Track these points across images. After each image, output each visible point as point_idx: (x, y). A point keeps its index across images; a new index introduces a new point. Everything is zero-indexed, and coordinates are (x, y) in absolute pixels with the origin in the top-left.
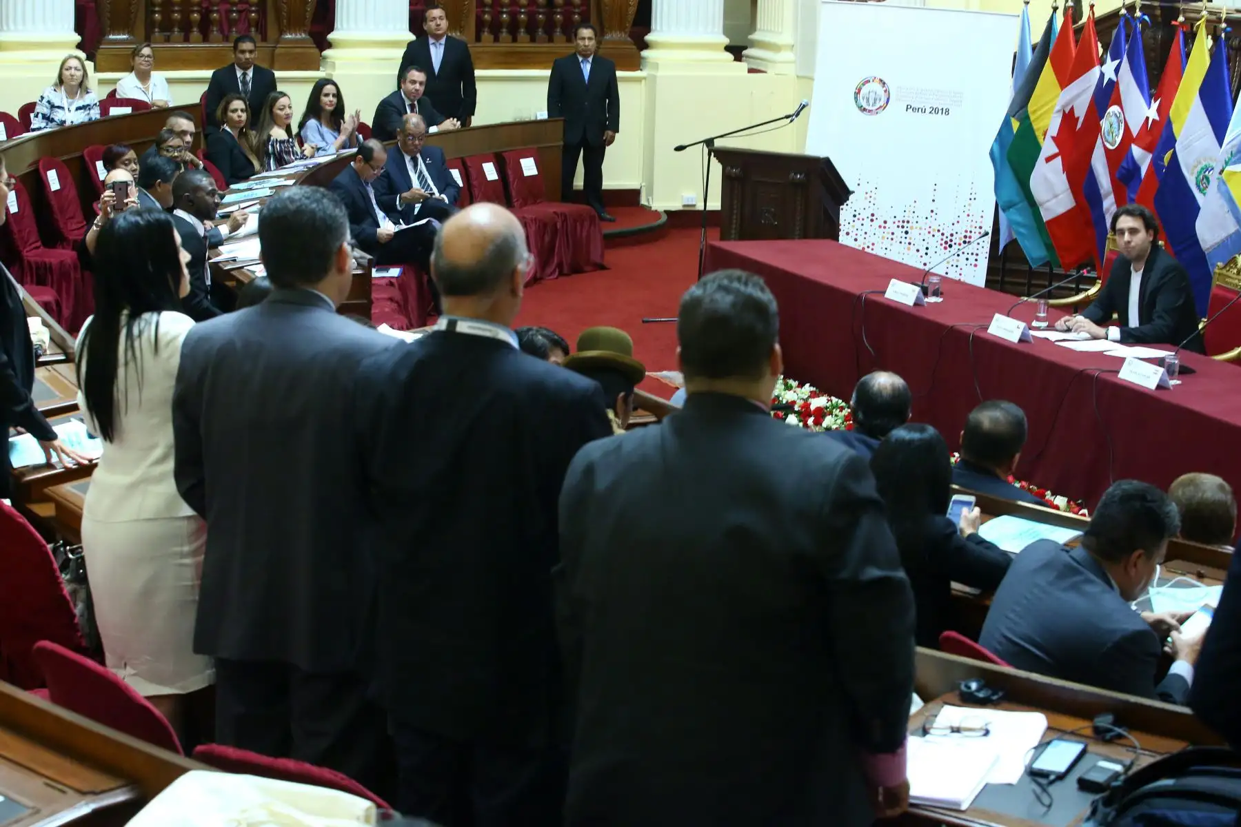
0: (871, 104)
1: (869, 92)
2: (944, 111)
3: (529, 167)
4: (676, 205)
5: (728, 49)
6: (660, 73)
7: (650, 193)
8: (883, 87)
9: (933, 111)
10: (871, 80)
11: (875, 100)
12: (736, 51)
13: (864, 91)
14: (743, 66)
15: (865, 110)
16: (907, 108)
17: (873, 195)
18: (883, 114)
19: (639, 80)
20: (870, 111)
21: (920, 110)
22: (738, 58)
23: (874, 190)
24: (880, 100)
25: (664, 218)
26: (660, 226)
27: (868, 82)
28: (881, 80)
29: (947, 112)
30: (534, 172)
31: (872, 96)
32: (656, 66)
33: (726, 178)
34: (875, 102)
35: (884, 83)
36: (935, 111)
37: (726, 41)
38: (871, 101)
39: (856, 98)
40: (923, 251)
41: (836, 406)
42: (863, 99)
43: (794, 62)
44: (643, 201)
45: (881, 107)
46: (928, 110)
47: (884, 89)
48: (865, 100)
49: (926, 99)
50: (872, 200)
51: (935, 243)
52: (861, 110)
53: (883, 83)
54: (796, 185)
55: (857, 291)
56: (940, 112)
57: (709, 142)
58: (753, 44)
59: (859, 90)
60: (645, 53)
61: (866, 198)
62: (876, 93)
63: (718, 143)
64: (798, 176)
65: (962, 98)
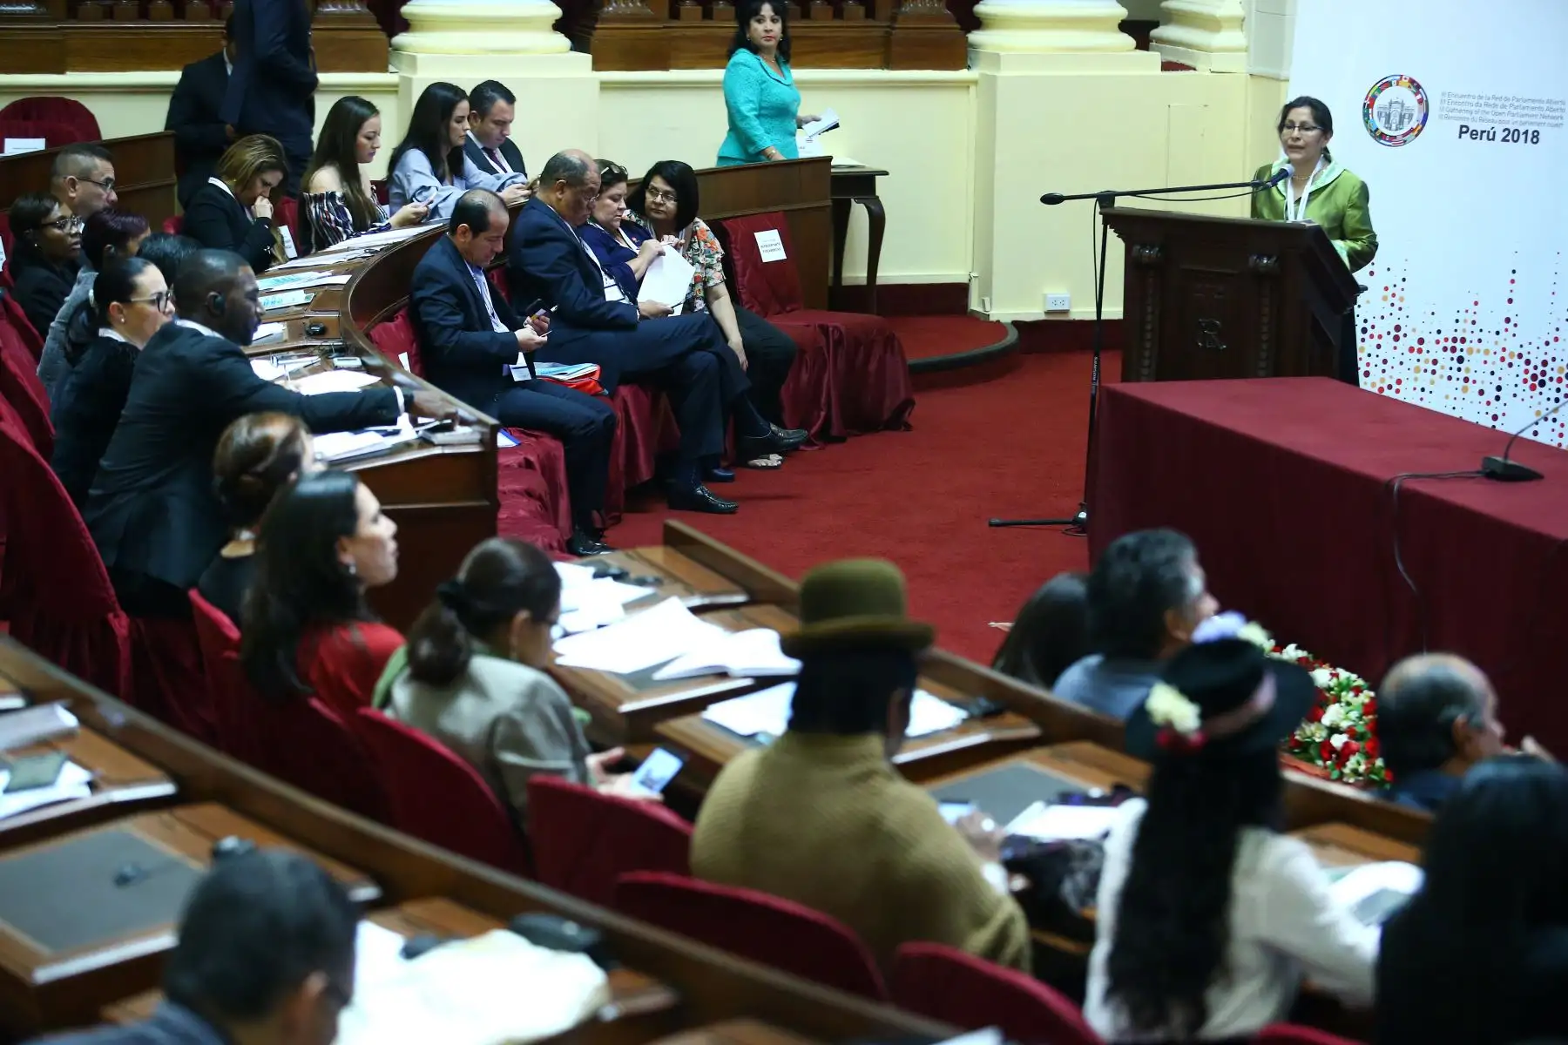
0: (1394, 127)
1: (1391, 104)
2: (1530, 136)
3: (771, 247)
4: (1033, 312)
5: (1125, 26)
6: (1004, 73)
7: (987, 289)
8: (1416, 94)
9: (1510, 138)
10: (1394, 82)
11: (1402, 117)
12: (1140, 30)
13: (1382, 100)
14: (1153, 58)
15: (1383, 136)
16: (1461, 132)
17: (1397, 291)
18: (1414, 145)
19: (965, 85)
20: (1393, 138)
21: (1485, 135)
22: (1143, 44)
23: (1400, 284)
24: (1411, 116)
25: (1013, 336)
26: (1006, 352)
27: (1389, 84)
28: (1412, 81)
29: (1536, 135)
30: (780, 255)
31: (1395, 112)
32: (995, 59)
33: (1133, 267)
34: (1401, 122)
35: (1418, 87)
36: (1512, 135)
37: (1122, 13)
38: (1395, 120)
39: (1366, 115)
40: (1491, 393)
41: (1347, 687)
42: (1380, 115)
43: (1246, 50)
44: (974, 305)
45: (1412, 130)
46: (1500, 135)
47: (1419, 97)
48: (1383, 119)
49: (1496, 114)
50: (1392, 300)
51: (1512, 377)
52: (1375, 137)
53: (1415, 86)
54: (1260, 276)
55: (1383, 474)
56: (1522, 137)
57: (1106, 199)
58: (1171, 17)
59: (1373, 99)
60: (975, 37)
61: (1385, 298)
62: (1403, 105)
63: (1120, 202)
64: (1265, 261)
65: (1563, 110)
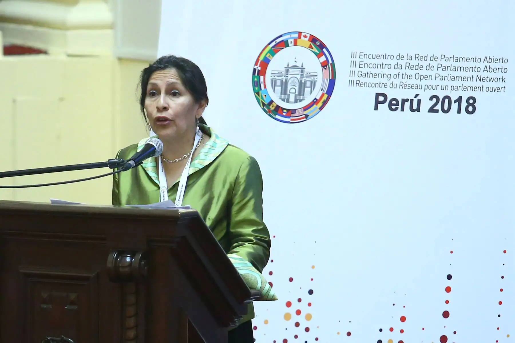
0: (292, 98)
1: (287, 69)
2: (464, 104)
8: (319, 56)
9: (438, 107)
10: (291, 41)
11: (302, 86)
15: (278, 110)
16: (377, 102)
17: (303, 306)
20: (291, 112)
21: (407, 105)
23: (307, 298)
24: (313, 85)
27: (284, 44)
28: (314, 40)
29: (472, 102)
31: (294, 79)
34: (301, 92)
35: (322, 46)
38: (293, 89)
39: (256, 84)
42: (274, 83)
43: (112, 26)
45: (315, 102)
46: (426, 105)
47: (323, 59)
48: (278, 89)
49: (421, 77)
50: (300, 319)
52: (268, 112)
53: (318, 45)
56: (455, 106)
59: (265, 63)
61: (287, 317)
62: (302, 69)
64: (128, 259)
65: (505, 70)
